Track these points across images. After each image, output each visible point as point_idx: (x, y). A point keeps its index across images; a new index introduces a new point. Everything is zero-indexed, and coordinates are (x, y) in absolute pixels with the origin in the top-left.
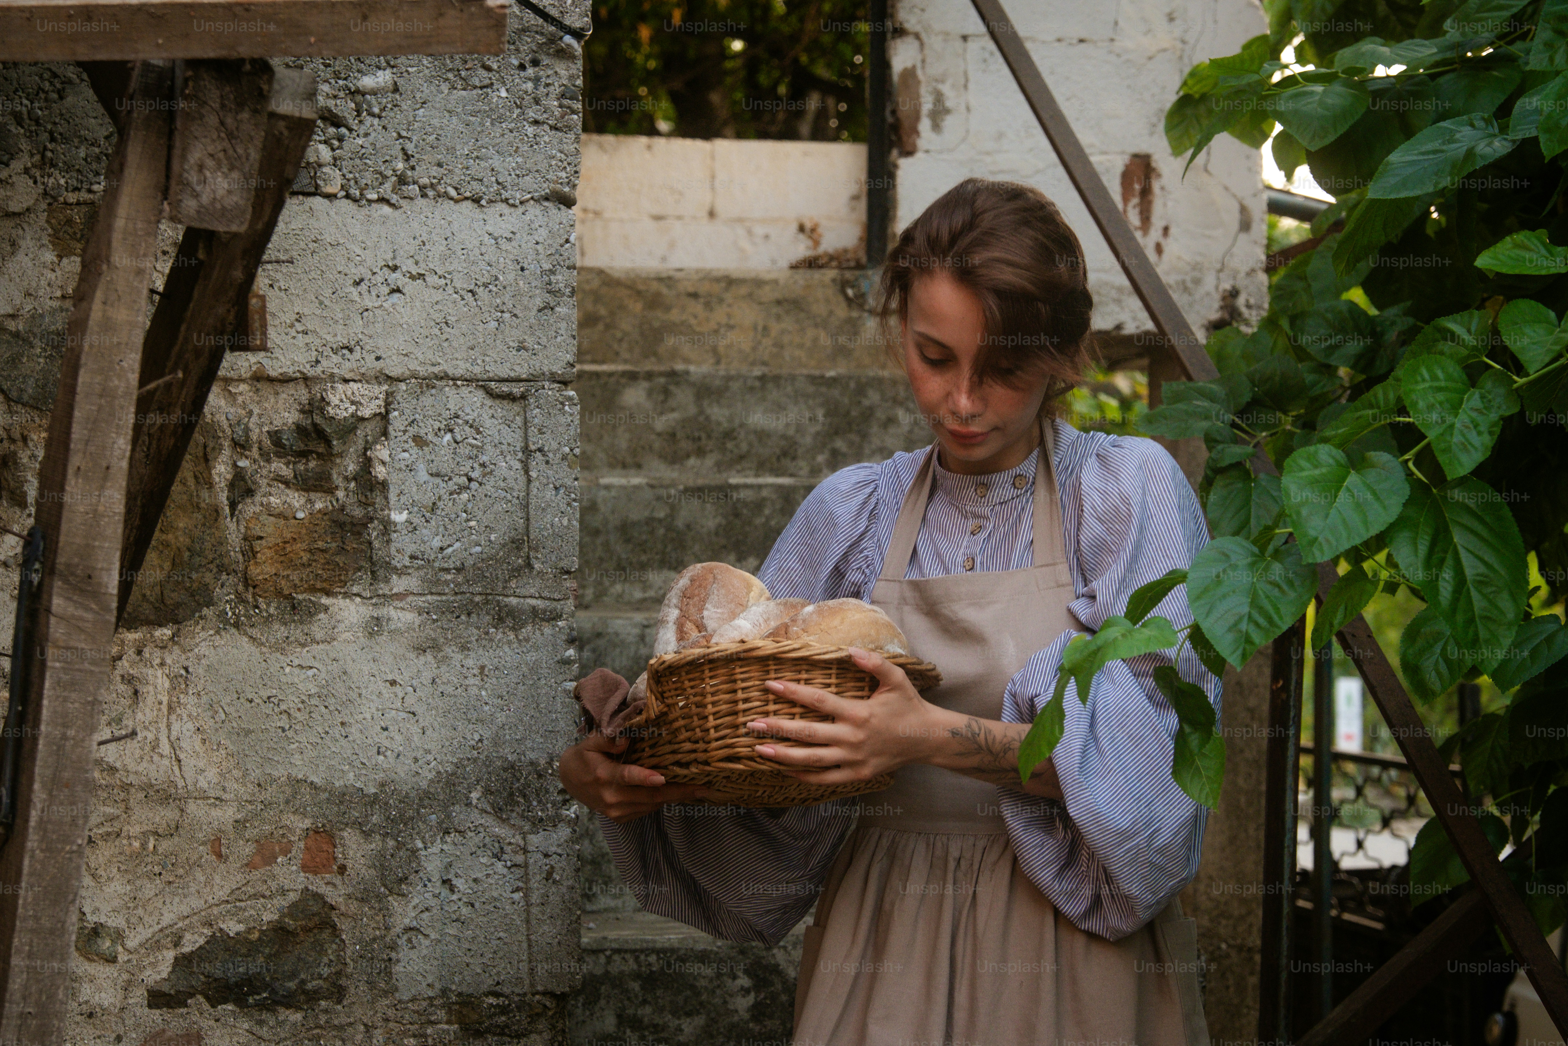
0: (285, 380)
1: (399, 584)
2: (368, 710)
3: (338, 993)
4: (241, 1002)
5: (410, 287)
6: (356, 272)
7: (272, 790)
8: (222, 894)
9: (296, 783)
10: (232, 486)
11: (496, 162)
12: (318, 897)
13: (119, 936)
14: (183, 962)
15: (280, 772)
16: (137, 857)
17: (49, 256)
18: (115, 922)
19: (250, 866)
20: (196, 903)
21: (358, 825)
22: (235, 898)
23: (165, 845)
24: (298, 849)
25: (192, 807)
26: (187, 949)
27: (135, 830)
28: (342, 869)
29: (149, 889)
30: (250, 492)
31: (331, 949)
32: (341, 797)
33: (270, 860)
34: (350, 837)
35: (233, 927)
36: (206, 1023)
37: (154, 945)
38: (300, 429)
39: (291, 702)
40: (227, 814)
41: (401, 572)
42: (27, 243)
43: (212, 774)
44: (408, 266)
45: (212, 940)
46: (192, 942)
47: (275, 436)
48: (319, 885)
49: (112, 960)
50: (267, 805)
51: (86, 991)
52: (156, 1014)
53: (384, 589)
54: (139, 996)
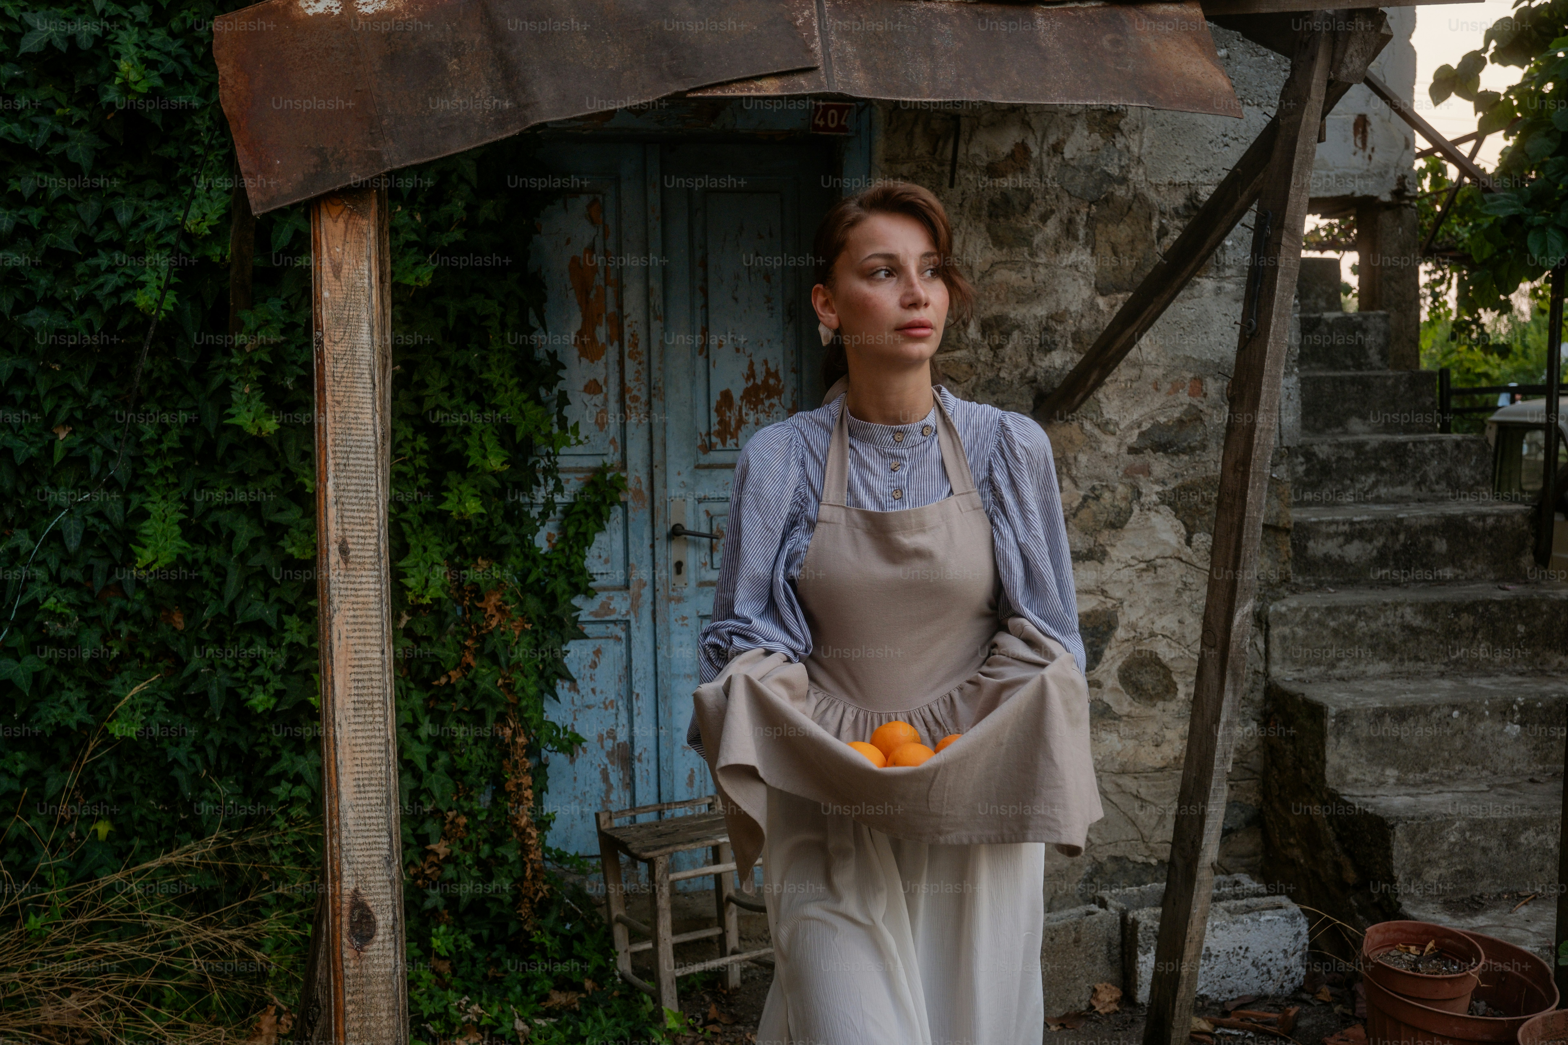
0: (1180, 185)
1: (1228, 272)
2: (1215, 327)
3: (1204, 447)
4: (1165, 451)
5: (1233, 144)
6: (1210, 137)
7: (1177, 361)
8: (1157, 406)
9: (1187, 358)
10: (1159, 231)
11: (1268, 88)
12: (1195, 407)
13: (1117, 424)
14: (1142, 435)
15: (1180, 353)
16: (1125, 389)
17: (1086, 133)
18: (1115, 418)
19: (1169, 394)
20: (1147, 409)
21: (1213, 376)
22: (1163, 408)
23: (1135, 385)
24: (1187, 387)
25: (1145, 369)
26: (1144, 429)
27: (1122, 378)
28: (1205, 395)
29: (1129, 403)
30: (1166, 234)
31: (1200, 429)
32: (1205, 364)
33: (1177, 391)
34: (1209, 381)
35: (1162, 420)
36: (1152, 460)
37: (1130, 428)
38: (1186, 206)
39: (1185, 324)
40: (1159, 372)
41: (1229, 267)
42: (1078, 127)
43: (1154, 354)
44: (1232, 134)
45: (1153, 426)
46: (1146, 426)
47: (1176, 210)
48: (1195, 402)
49: (1114, 434)
50: (1176, 368)
51: (1104, 447)
52: (1131, 457)
53: (1222, 274)
54: (1124, 449)
